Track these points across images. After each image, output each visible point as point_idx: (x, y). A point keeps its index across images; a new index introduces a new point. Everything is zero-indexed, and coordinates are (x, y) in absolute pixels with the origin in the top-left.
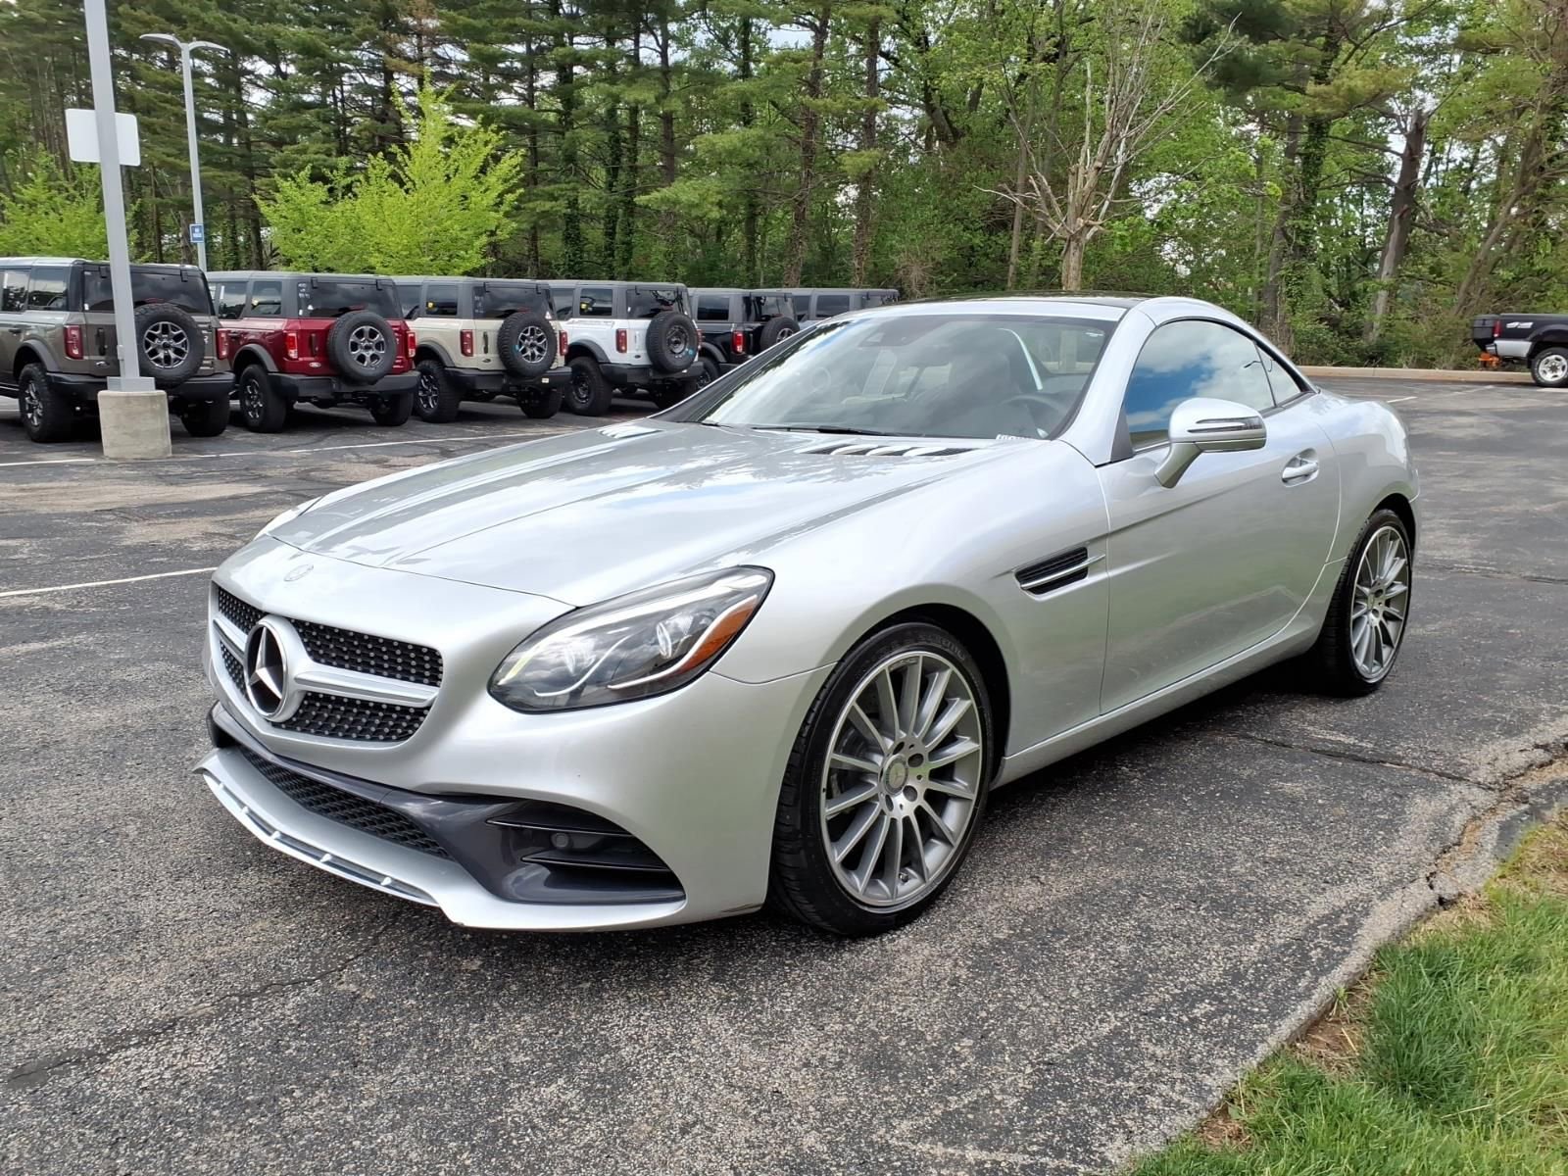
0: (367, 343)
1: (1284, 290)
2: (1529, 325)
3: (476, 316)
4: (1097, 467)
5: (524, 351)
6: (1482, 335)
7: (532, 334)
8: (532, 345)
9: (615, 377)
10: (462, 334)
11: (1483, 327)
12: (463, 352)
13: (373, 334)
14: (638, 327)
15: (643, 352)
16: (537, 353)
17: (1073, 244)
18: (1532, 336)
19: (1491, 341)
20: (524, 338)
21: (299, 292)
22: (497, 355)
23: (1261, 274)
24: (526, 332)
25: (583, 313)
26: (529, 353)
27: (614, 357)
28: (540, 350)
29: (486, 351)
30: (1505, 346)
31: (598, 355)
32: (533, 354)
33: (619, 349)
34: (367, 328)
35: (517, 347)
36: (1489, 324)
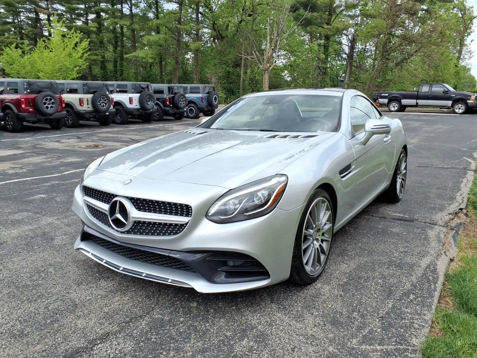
0: (49, 102)
1: (320, 85)
2: (387, 95)
3: (84, 93)
4: (350, 140)
5: (100, 104)
6: (376, 97)
7: (103, 99)
8: (103, 102)
9: (129, 112)
10: (80, 99)
11: (375, 95)
12: (80, 105)
13: (51, 100)
14: (136, 96)
15: (138, 104)
16: (105, 105)
17: (266, 72)
18: (388, 98)
19: (377, 99)
20: (100, 100)
21: (24, 86)
22: (91, 106)
23: (313, 80)
24: (101, 98)
25: (118, 92)
26: (102, 105)
27: (129, 106)
28: (106, 104)
29: (88, 104)
30: (381, 100)
31: (123, 105)
32: (103, 105)
33: (130, 103)
34: (49, 98)
35: (98, 103)
36: (377, 94)
